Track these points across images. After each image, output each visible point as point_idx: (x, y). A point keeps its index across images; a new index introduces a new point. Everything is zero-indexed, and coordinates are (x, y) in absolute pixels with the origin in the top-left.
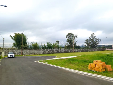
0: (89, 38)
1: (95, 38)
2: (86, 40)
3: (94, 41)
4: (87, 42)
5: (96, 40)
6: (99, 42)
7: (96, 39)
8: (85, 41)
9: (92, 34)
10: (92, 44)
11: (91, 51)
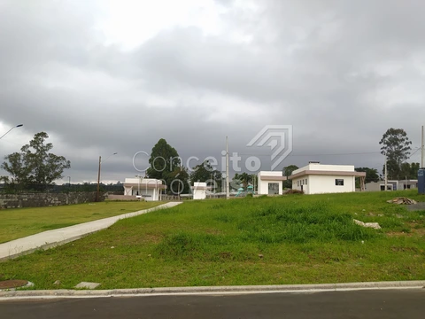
0: (24, 148)
1: (47, 153)
2: (10, 157)
3: (45, 163)
4: (14, 165)
5: (50, 161)
6: (64, 170)
7: (52, 155)
8: (7, 161)
9: (39, 135)
10: (33, 174)
11: (59, 205)
